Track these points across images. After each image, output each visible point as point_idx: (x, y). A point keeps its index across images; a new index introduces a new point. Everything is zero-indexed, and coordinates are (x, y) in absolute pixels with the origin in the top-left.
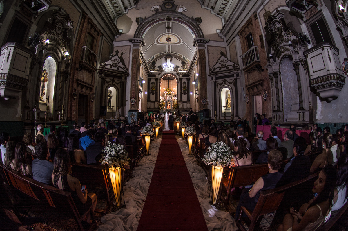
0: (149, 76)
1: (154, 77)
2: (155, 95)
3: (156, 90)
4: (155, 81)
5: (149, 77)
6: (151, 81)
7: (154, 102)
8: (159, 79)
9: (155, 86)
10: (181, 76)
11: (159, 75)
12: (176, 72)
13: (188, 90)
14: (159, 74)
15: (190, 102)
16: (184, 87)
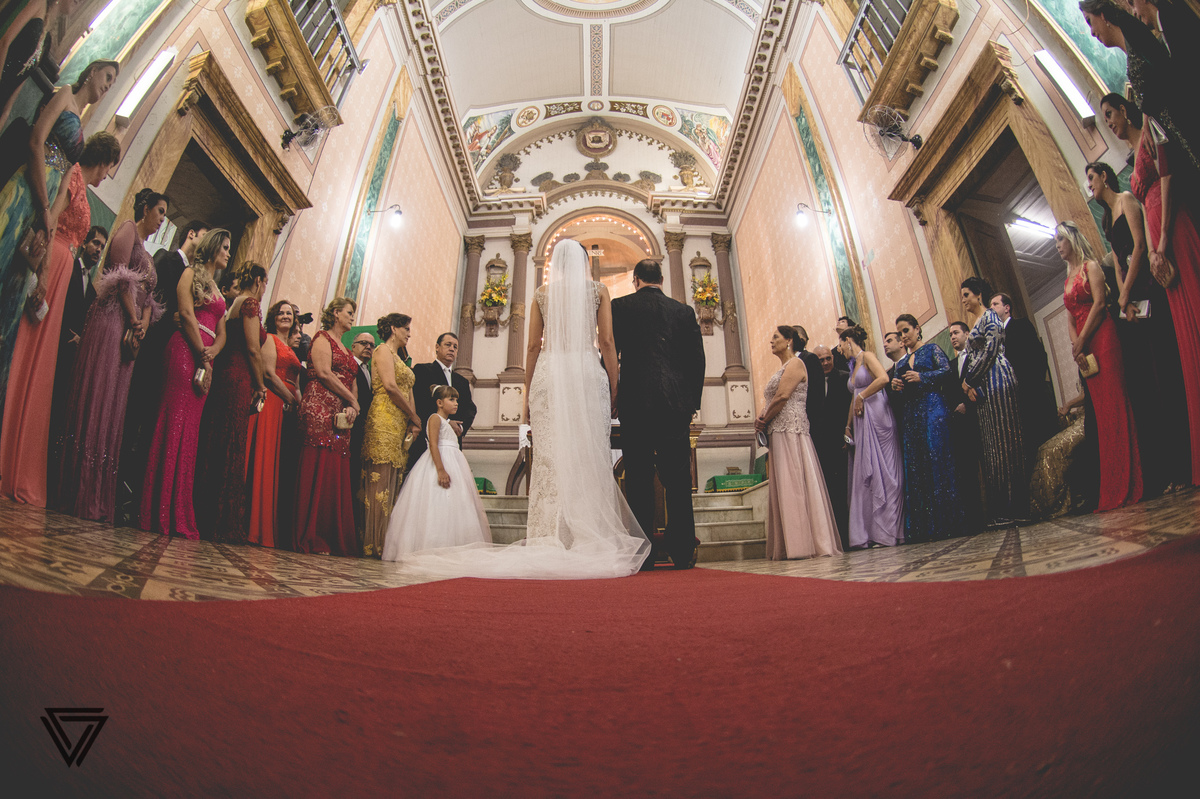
0: (471, 225)
1: (505, 231)
2: (504, 335)
3: (513, 306)
4: (508, 256)
5: (475, 232)
6: (487, 256)
7: (496, 384)
8: (535, 243)
9: (509, 280)
10: (673, 220)
11: (533, 221)
12: (640, 205)
13: (728, 304)
14: (538, 213)
15: (746, 379)
16: (704, 285)
